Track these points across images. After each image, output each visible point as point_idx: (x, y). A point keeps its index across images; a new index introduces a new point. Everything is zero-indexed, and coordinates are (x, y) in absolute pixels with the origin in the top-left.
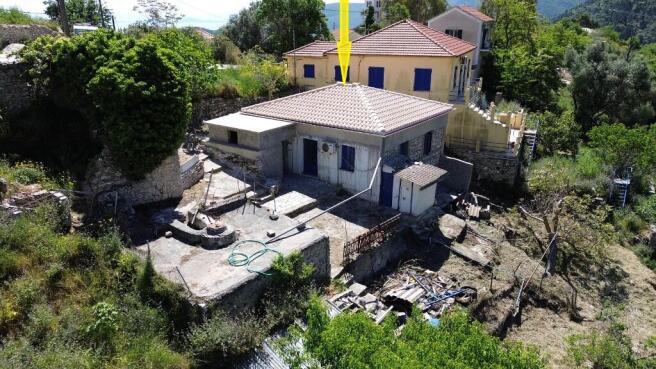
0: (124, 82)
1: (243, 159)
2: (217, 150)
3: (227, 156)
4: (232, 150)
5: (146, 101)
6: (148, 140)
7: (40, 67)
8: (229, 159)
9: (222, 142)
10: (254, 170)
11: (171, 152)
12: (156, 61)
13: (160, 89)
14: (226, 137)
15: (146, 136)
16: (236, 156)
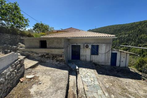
1: (53, 55)
2: (32, 52)
3: (40, 55)
8: (42, 56)
16: (48, 54)
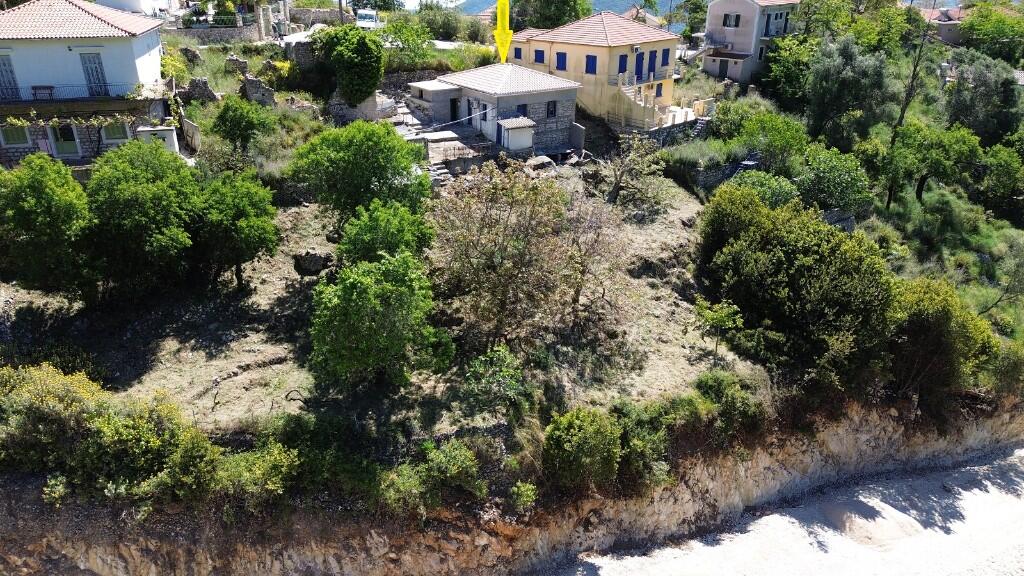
0: (347, 54)
1: (424, 107)
2: (412, 101)
3: (417, 105)
4: (418, 102)
5: (356, 64)
6: (357, 85)
7: (319, 45)
8: (418, 107)
9: (416, 97)
10: (427, 115)
11: (370, 94)
12: (365, 44)
13: (364, 59)
14: (418, 94)
15: (355, 83)
16: (421, 106)
